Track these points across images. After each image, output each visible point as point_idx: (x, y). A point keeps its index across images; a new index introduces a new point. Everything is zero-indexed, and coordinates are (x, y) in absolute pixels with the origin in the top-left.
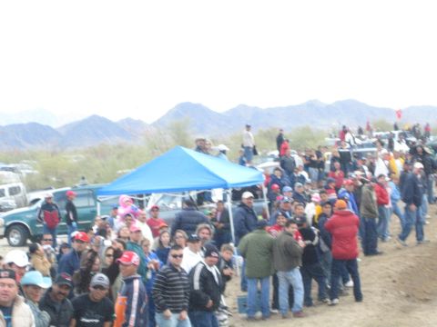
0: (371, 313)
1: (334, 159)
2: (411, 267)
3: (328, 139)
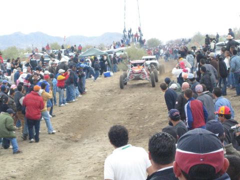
0: (46, 149)
1: (27, 65)
2: (68, 123)
3: (25, 54)
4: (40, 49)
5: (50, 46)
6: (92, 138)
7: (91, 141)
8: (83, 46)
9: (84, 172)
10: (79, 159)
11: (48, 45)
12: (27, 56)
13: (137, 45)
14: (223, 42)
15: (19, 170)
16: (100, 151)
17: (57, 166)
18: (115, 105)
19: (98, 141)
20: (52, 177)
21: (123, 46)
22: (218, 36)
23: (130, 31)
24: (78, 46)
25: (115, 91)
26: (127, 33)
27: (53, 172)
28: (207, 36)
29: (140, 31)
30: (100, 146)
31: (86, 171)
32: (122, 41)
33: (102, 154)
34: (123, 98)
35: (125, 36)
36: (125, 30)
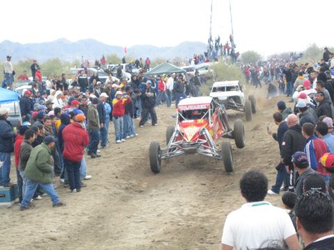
0: (98, 201)
1: (74, 84)
2: (130, 166)
4: (92, 62)
5: (106, 59)
6: (162, 188)
7: (161, 192)
8: (152, 59)
9: (150, 235)
10: (144, 216)
11: (103, 58)
12: (73, 72)
13: (227, 60)
15: (60, 229)
16: (173, 206)
17: (113, 225)
19: (170, 192)
20: (107, 241)
21: (208, 61)
23: (218, 41)
24: (144, 59)
26: (213, 44)
27: (108, 233)
28: (326, 49)
29: (231, 40)
30: (174, 199)
31: (154, 234)
32: (206, 54)
33: (176, 210)
35: (210, 47)
36: (211, 39)
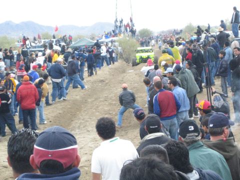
1: (19, 55)
2: (60, 113)
3: (17, 43)
4: (31, 38)
6: (83, 129)
7: (83, 132)
8: (73, 34)
12: (18, 46)
13: (129, 35)
14: (215, 34)
16: (91, 141)
18: (106, 95)
19: (88, 131)
21: (114, 36)
22: (209, 27)
23: (121, 22)
25: (107, 82)
26: (118, 24)
28: (199, 27)
29: (131, 21)
30: (91, 137)
32: (114, 31)
33: (93, 144)
34: (114, 88)
35: (116, 26)
36: (116, 20)
